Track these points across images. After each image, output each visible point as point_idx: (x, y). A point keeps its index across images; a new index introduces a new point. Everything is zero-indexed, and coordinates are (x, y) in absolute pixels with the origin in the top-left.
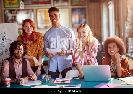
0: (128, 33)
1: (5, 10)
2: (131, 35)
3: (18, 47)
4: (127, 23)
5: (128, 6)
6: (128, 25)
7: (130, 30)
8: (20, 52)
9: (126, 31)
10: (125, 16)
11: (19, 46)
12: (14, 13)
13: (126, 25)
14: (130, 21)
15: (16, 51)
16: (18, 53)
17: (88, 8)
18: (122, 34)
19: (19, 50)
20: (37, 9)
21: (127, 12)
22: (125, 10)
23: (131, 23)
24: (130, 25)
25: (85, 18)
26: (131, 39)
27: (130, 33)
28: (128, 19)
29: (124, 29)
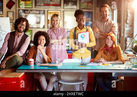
0: (127, 34)
1: (19, 10)
2: (130, 35)
3: (21, 23)
4: (127, 25)
5: (128, 10)
6: (127, 27)
7: (129, 31)
8: (22, 27)
9: (125, 32)
10: (126, 19)
11: (23, 22)
12: (27, 13)
13: (126, 27)
14: (129, 23)
15: (19, 26)
16: (21, 27)
17: (95, 12)
18: (122, 34)
19: (22, 25)
20: (48, 11)
21: (127, 16)
22: (126, 13)
23: (130, 25)
24: (129, 26)
25: (92, 21)
26: (130, 39)
27: (129, 34)
28: (128, 22)
29: (124, 30)
